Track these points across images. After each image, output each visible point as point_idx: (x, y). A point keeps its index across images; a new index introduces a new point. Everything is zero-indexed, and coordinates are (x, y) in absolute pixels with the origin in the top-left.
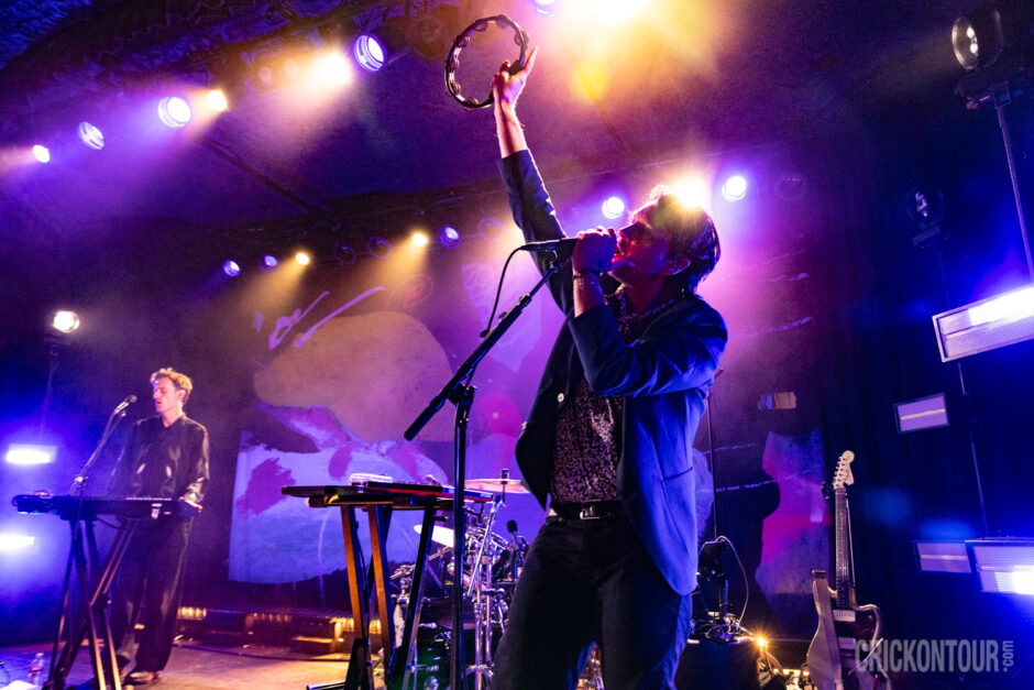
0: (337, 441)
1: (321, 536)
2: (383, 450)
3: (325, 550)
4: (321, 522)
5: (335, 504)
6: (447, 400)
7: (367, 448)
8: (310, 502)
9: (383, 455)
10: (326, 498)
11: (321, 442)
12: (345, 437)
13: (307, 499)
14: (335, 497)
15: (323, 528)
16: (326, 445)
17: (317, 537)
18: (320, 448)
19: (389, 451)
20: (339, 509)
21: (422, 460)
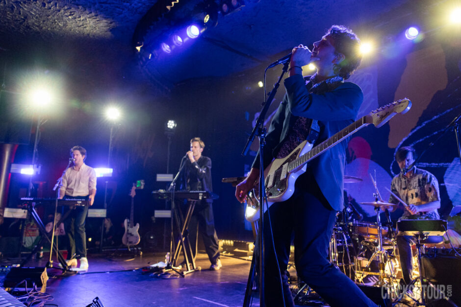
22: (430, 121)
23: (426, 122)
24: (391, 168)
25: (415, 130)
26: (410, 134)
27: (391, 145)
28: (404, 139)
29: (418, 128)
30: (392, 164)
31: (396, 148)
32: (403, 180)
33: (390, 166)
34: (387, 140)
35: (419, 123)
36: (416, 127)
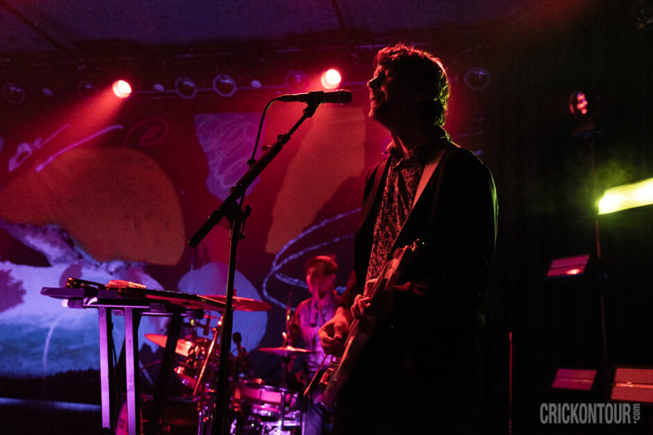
0: (70, 258)
2: (112, 268)
3: (50, 354)
4: (48, 330)
5: (93, 306)
6: (224, 216)
7: (97, 266)
8: (68, 304)
9: (111, 273)
10: (85, 300)
11: (53, 258)
12: (76, 255)
13: (66, 301)
14: (95, 300)
16: (58, 261)
18: (52, 263)
19: (117, 270)
20: (95, 311)
21: (147, 280)
22: (331, 220)
23: (326, 221)
24: (264, 285)
25: (309, 231)
26: (301, 236)
27: (270, 247)
28: (291, 242)
29: (314, 228)
30: (266, 280)
31: (277, 253)
32: (314, 311)
33: (262, 282)
34: (265, 239)
35: (316, 222)
36: (310, 226)
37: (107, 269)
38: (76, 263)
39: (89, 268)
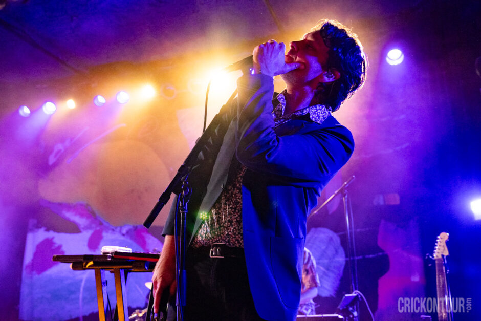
0: (94, 225)
1: (82, 290)
2: (124, 231)
4: (81, 280)
5: (91, 268)
7: (113, 230)
8: (73, 267)
9: (123, 235)
10: (84, 264)
11: (82, 226)
12: (99, 223)
13: (71, 265)
14: (91, 263)
15: (83, 284)
16: (87, 228)
17: (79, 290)
18: (82, 230)
19: (127, 232)
20: (93, 271)
21: (149, 238)
37: (120, 232)
38: (98, 229)
39: (107, 232)
